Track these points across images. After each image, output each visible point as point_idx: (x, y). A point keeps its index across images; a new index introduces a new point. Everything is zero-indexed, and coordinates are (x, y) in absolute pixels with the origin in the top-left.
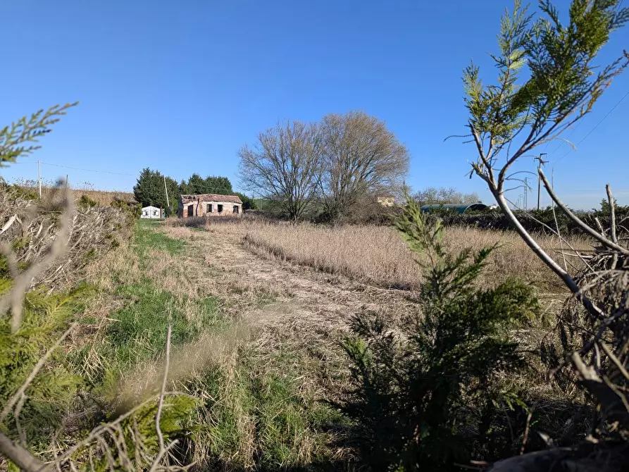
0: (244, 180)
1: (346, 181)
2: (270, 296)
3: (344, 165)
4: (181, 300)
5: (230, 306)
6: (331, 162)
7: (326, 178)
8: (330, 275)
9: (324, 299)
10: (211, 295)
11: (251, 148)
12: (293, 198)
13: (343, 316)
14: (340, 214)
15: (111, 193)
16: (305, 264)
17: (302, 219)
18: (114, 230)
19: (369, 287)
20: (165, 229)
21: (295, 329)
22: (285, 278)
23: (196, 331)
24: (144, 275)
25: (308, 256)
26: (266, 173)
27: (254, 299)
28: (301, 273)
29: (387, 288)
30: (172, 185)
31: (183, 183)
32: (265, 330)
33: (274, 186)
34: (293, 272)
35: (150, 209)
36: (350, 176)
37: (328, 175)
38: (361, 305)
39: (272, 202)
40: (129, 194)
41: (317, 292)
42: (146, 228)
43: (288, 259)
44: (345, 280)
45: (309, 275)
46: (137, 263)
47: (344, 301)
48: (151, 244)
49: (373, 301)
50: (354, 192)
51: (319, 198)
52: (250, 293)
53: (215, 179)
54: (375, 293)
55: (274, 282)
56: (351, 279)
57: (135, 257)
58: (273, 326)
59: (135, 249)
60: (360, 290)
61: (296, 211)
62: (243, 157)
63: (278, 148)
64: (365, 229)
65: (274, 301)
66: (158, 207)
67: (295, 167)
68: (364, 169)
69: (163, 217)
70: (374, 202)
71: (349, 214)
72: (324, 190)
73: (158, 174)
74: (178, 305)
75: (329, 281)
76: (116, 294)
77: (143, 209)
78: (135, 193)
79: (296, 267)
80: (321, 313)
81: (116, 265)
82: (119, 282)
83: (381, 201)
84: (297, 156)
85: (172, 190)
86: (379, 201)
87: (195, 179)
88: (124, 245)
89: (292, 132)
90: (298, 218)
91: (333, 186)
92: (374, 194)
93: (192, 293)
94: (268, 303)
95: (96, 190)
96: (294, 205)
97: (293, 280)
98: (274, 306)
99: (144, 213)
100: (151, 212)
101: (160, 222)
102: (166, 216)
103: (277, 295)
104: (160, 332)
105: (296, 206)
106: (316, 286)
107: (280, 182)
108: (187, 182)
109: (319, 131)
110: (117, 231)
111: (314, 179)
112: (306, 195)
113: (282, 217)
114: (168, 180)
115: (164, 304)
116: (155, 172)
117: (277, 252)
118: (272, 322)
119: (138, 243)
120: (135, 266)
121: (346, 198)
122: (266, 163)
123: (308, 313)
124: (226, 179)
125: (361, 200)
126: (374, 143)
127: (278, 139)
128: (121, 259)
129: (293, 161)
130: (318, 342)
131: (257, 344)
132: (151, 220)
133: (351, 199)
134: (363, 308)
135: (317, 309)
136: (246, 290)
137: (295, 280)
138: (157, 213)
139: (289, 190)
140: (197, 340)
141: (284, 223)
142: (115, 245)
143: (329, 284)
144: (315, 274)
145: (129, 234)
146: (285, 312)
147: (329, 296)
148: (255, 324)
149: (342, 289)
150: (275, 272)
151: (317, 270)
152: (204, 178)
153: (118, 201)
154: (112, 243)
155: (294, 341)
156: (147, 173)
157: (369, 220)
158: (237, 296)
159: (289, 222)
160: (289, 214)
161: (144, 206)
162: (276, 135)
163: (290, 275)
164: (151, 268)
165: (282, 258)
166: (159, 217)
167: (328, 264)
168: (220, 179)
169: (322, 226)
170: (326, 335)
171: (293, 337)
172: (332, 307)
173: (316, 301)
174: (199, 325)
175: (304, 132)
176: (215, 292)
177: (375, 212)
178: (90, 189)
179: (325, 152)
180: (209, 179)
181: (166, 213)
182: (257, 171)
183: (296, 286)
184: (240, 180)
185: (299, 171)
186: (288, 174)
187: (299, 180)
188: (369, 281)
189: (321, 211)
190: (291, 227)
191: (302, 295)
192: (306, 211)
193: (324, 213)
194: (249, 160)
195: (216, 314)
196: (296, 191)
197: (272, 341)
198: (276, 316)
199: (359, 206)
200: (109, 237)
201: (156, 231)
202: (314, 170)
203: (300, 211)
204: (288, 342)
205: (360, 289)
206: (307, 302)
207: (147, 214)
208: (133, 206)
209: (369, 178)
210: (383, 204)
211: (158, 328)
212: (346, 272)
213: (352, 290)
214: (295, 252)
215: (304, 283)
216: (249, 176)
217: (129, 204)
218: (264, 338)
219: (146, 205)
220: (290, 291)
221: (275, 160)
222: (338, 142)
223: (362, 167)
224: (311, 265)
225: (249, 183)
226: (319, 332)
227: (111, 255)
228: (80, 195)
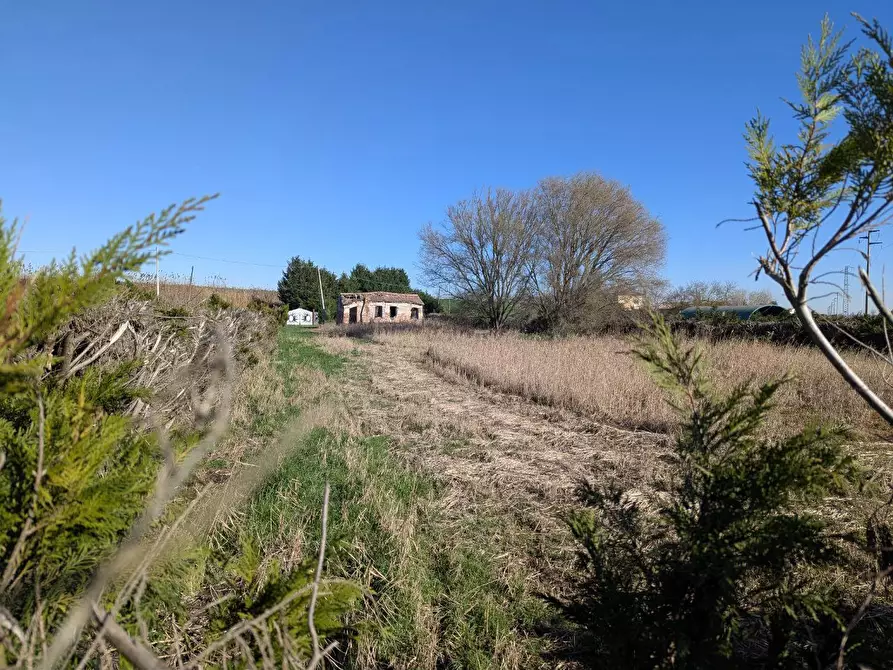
0: (428, 272)
1: (571, 272)
2: (461, 436)
3: (568, 249)
4: (339, 440)
5: (406, 448)
6: (550, 246)
7: (543, 268)
8: (547, 408)
9: (540, 443)
10: (379, 432)
11: (437, 228)
12: (495, 297)
13: (566, 468)
14: (562, 320)
15: (248, 291)
16: (511, 392)
17: (507, 327)
18: (252, 341)
19: (604, 426)
20: (319, 340)
21: (497, 485)
22: (482, 411)
23: (360, 483)
24: (290, 404)
25: (515, 380)
26: (457, 262)
27: (439, 440)
28: (506, 405)
29: (632, 429)
30: (329, 279)
31: (344, 276)
32: (455, 486)
33: (468, 280)
34: (493, 402)
35: (299, 312)
36: (578, 265)
37: (546, 265)
38: (592, 453)
39: (464, 303)
40: (272, 293)
41: (528, 432)
42: (293, 339)
43: (487, 385)
44: (569, 416)
45: (517, 407)
46: (281, 387)
47: (568, 446)
48: (299, 360)
49: (611, 447)
50: (583, 289)
51: (531, 298)
52: (434, 432)
53: (386, 271)
54: (614, 436)
55: (464, 417)
56: (579, 414)
57: (279, 378)
58: (465, 478)
59: (279, 367)
60: (591, 431)
61: (498, 314)
62: (425, 241)
63: (475, 226)
64: (599, 343)
65: (467, 444)
66: (311, 310)
67: (498, 253)
68: (599, 256)
69: (316, 323)
70: (613, 301)
71: (576, 320)
72: (540, 286)
73: (310, 264)
74: (336, 447)
75: (545, 417)
76: (253, 428)
77: (290, 313)
78: (281, 291)
79: (498, 396)
80: (535, 464)
81: (254, 390)
82: (257, 412)
83: (623, 301)
84: (501, 238)
85: (329, 286)
86: (620, 302)
87: (359, 271)
88: (263, 363)
89: (494, 203)
90: (502, 325)
91: (552, 280)
92: (611, 292)
93: (354, 430)
94: (458, 446)
95: (229, 286)
96: (496, 306)
97: (494, 415)
98: (467, 452)
99: (291, 318)
100: (300, 316)
101: (312, 330)
102: (320, 323)
103: (470, 435)
104: (310, 482)
105: (498, 308)
106: (527, 424)
107: (477, 274)
108: (349, 275)
109: (533, 202)
110: (255, 343)
111: (526, 271)
112: (513, 294)
113: (479, 324)
114: (324, 273)
115: (316, 444)
116: (306, 262)
117: (470, 374)
118: (464, 473)
119: (282, 359)
120: (278, 391)
121: (572, 297)
122: (457, 248)
123: (515, 463)
124: (402, 271)
125: (593, 299)
126: (613, 218)
127: (475, 216)
128: (261, 380)
129: (495, 245)
130: (529, 506)
131: (443, 505)
132: (300, 327)
133: (579, 298)
134: (596, 457)
135: (528, 458)
136: (428, 427)
137: (497, 414)
138: (308, 318)
139: (488, 286)
140: (360, 496)
141: (482, 332)
142: (253, 361)
143: (546, 422)
144: (526, 408)
145: (271, 346)
146: (482, 459)
147: (545, 439)
148: (441, 476)
149: (565, 430)
150: (468, 402)
151: (528, 400)
152: (372, 268)
153: (257, 302)
154: (249, 359)
155: (496, 502)
156: (296, 262)
157: (606, 329)
158: (415, 436)
159: (488, 331)
160: (488, 320)
161: (291, 309)
162: (472, 209)
163: (490, 407)
164: (300, 393)
165: (479, 383)
166: (311, 324)
167: (547, 393)
168: (393, 272)
169: (536, 336)
170: (541, 495)
171: (494, 496)
172: (551, 455)
173: (526, 446)
174: (364, 473)
175: (512, 202)
176: (384, 429)
177: (614, 317)
178: (220, 284)
179: (542, 233)
180: (379, 271)
181: (321, 318)
182: (444, 260)
183: (497, 423)
184: (421, 272)
185: (504, 258)
186: (488, 264)
187: (503, 270)
188: (605, 419)
189: (534, 315)
190: (492, 338)
191: (507, 437)
192: (512, 316)
193: (539, 318)
194: (434, 245)
195: (386, 460)
196: (499, 286)
197: (465, 501)
198: (470, 466)
199: (590, 308)
200: (245, 351)
201: (307, 342)
202: (525, 257)
203: (504, 315)
204: (488, 503)
205: (591, 430)
206: (514, 447)
207: (294, 320)
208: (277, 309)
209: (605, 268)
210: (627, 306)
211: (307, 477)
212: (571, 404)
213: (579, 431)
214: (497, 375)
215: (510, 419)
216: (433, 267)
217: (271, 306)
218: (452, 496)
219: (294, 306)
220: (489, 432)
221: (470, 244)
222: (560, 218)
223: (596, 252)
224: (520, 394)
225: (433, 276)
226: (531, 490)
227: (247, 375)
228: (209, 294)
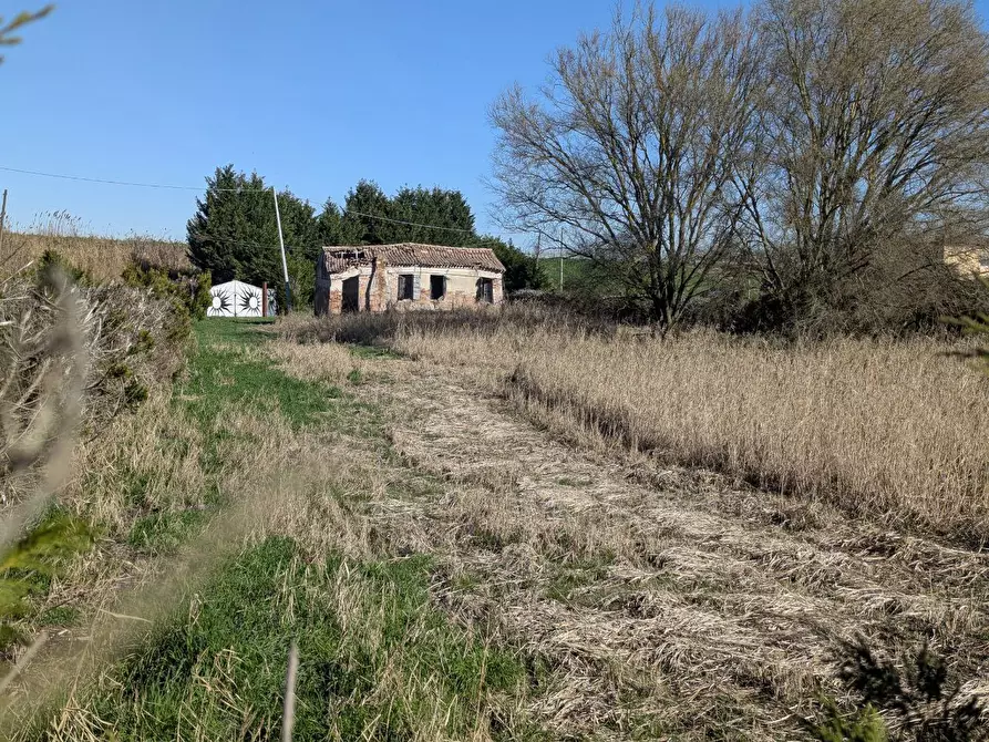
0: (513, 199)
1: (837, 195)
2: (588, 559)
3: (831, 144)
4: (321, 564)
5: (467, 586)
6: (789, 136)
7: (771, 187)
8: (782, 499)
9: (761, 576)
10: (407, 551)
11: (532, 98)
12: (663, 254)
13: (822, 633)
14: (816, 303)
15: (123, 244)
16: (699, 463)
17: (690, 319)
18: (133, 351)
19: (911, 540)
20: (278, 350)
21: (667, 668)
22: (636, 505)
23: (366, 660)
24: (214, 488)
25: (709, 438)
26: (578, 175)
27: (539, 568)
28: (690, 492)
29: (973, 546)
30: (297, 214)
31: (330, 210)
32: (574, 668)
33: (602, 215)
34: (659, 486)
35: (234, 289)
36: (852, 179)
37: (780, 179)
38: (882, 599)
39: (594, 263)
40: (175, 245)
41: (738, 552)
42: (222, 347)
43: (646, 447)
44: (832, 517)
45: (713, 497)
46: (195, 451)
47: (826, 584)
48: (235, 394)
49: (926, 586)
50: (864, 233)
51: (746, 253)
52: (528, 549)
53: (422, 198)
54: (932, 562)
55: (596, 518)
56: (852, 513)
57: (191, 432)
58: (597, 654)
59: (191, 407)
60: (881, 550)
61: (671, 290)
62: (507, 128)
63: (617, 95)
64: (900, 353)
65: (601, 576)
66: (257, 283)
67: (671, 154)
68: (899, 157)
69: (271, 313)
70: (932, 261)
71: (845, 304)
72: (766, 226)
73: (257, 183)
74: (314, 580)
75: (777, 519)
76: (137, 541)
77: (214, 290)
78: (192, 242)
79: (671, 473)
80: (753, 622)
81: (136, 458)
82: (145, 506)
83: (955, 260)
84: (678, 120)
85: (298, 232)
86: (949, 261)
87: (364, 197)
88: (158, 399)
89: (662, 41)
90: (678, 315)
91: (794, 212)
92: (930, 238)
93: (353, 545)
94: (583, 581)
95: (84, 233)
96: (665, 274)
97: (659, 513)
98: (602, 593)
99: (216, 302)
100: (236, 298)
101: (261, 328)
102: (278, 312)
103: (609, 557)
104: (259, 657)
105: (671, 277)
106: (735, 534)
107: (623, 201)
108: (341, 206)
109: (749, 38)
110: (142, 355)
111: (733, 192)
112: (706, 242)
113: (626, 313)
114: (288, 203)
115: (272, 574)
116: (248, 179)
117: (609, 423)
118: (594, 641)
119: (198, 392)
120: (188, 462)
121: (838, 250)
122: (579, 144)
123: (705, 619)
124: (456, 197)
125: (885, 256)
126: (932, 71)
127: (620, 70)
128: (152, 437)
129: (665, 136)
130: (740, 713)
131: (549, 710)
132: (235, 321)
133: (855, 252)
134: (891, 608)
135: (737, 609)
136: (515, 539)
137: (667, 512)
138: (253, 303)
139: (651, 223)
140: (367, 688)
141: (632, 331)
142: (135, 395)
143: (777, 529)
144: (731, 497)
145: (174, 363)
146: (635, 611)
147: (776, 567)
148: (542, 647)
149: (822, 547)
150: (604, 486)
151: (738, 483)
152: (390, 193)
153: (144, 267)
154: (127, 391)
155: (666, 704)
156: (226, 179)
157: (917, 322)
158: (485, 558)
159: (647, 329)
160: (647, 304)
161: (215, 283)
162: (612, 56)
163: (652, 495)
164: (237, 465)
165: (627, 444)
166: (260, 315)
167: (774, 462)
168: (438, 198)
169: (756, 340)
170: (766, 690)
171: (661, 692)
172: (788, 602)
173: (731, 583)
174: (374, 640)
175: (701, 39)
176: (420, 543)
177: (933, 296)
178: (66, 230)
179: (768, 105)
180: (406, 197)
181: (278, 299)
182: (550, 170)
183: (668, 533)
184: (498, 199)
185: (685, 165)
186: (648, 175)
187: (682, 194)
188: (912, 523)
189: (753, 292)
190: (656, 345)
191: (689, 561)
192: (704, 294)
193: (764, 299)
194: (526, 135)
195: (423, 611)
196: (673, 230)
197: (595, 702)
198: (608, 625)
199: (878, 274)
200: (119, 374)
201: (251, 354)
202: (734, 159)
203: (685, 294)
204: (647, 708)
205: (881, 548)
206: (705, 584)
207: (224, 305)
208: (184, 282)
209: (915, 186)
210: (964, 269)
211: (254, 647)
212: (838, 493)
213: (852, 549)
214: (667, 425)
215: (698, 523)
216: (524, 186)
217: (173, 276)
218: (570, 690)
219: (222, 276)
220: (651, 550)
221: (606, 133)
222: (811, 73)
223: (892, 150)
224: (719, 468)
225: (525, 207)
226: (744, 680)
227: (122, 425)
228: (38, 251)
